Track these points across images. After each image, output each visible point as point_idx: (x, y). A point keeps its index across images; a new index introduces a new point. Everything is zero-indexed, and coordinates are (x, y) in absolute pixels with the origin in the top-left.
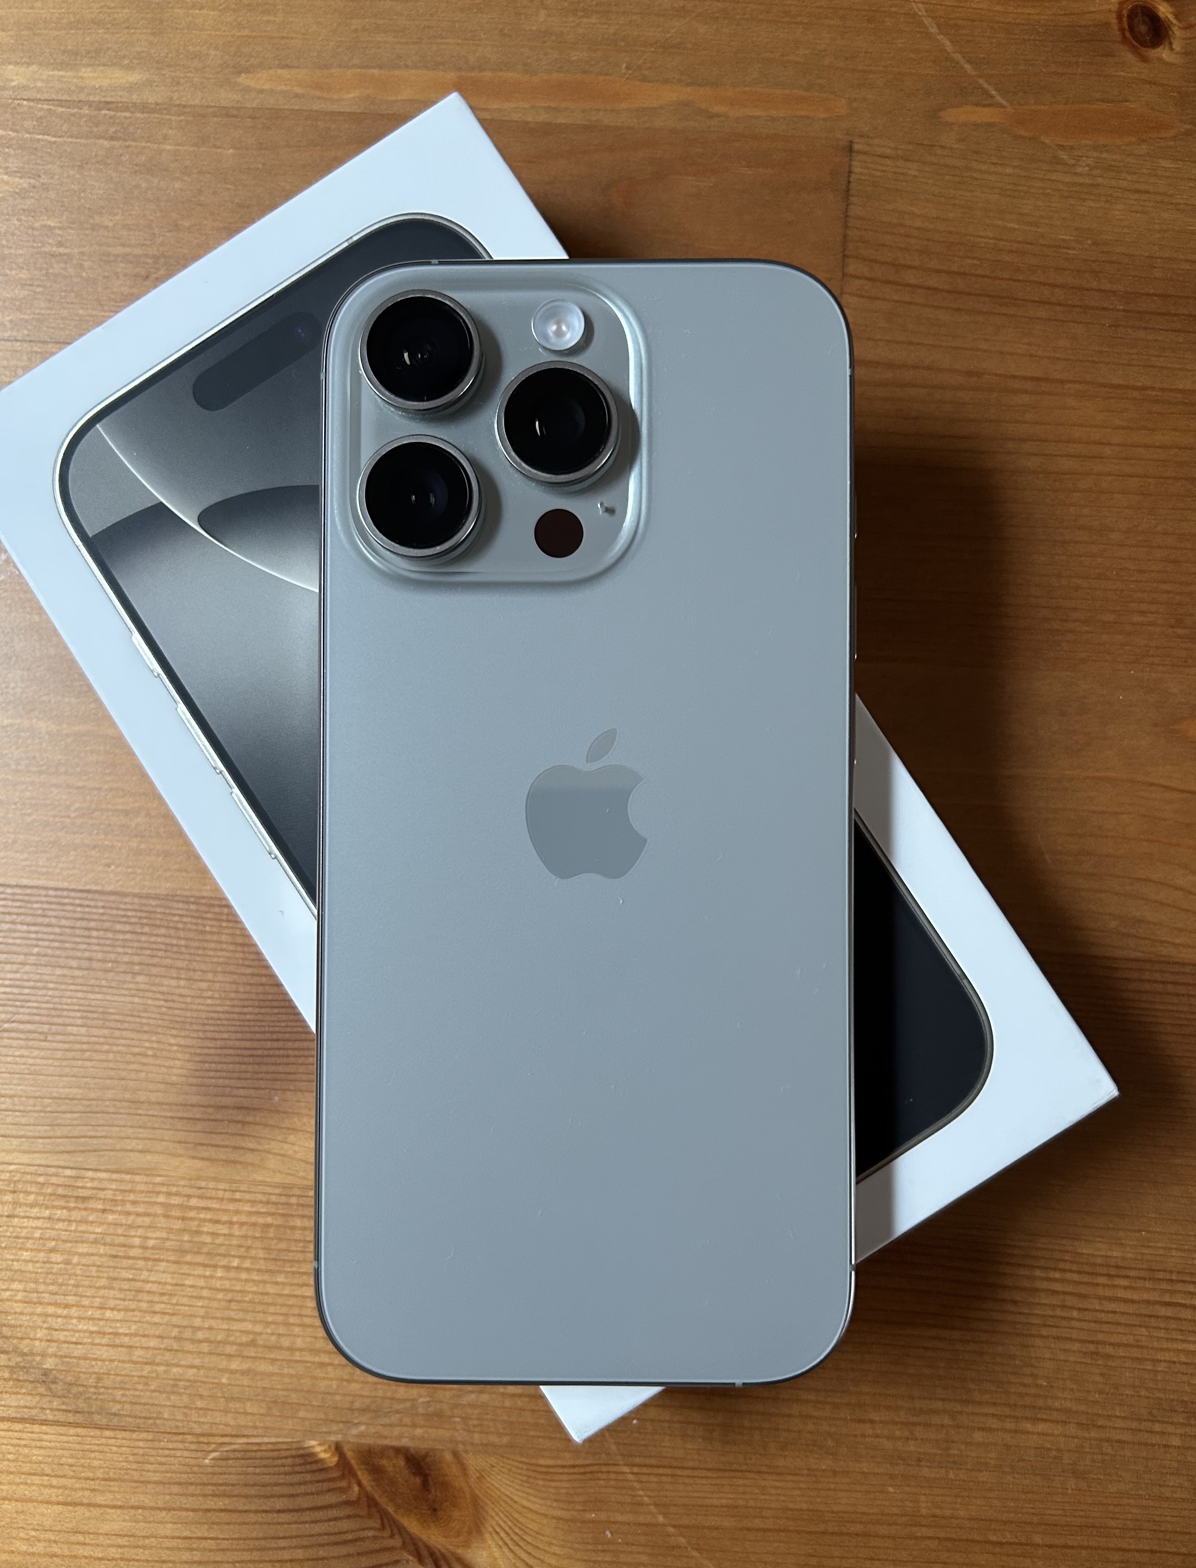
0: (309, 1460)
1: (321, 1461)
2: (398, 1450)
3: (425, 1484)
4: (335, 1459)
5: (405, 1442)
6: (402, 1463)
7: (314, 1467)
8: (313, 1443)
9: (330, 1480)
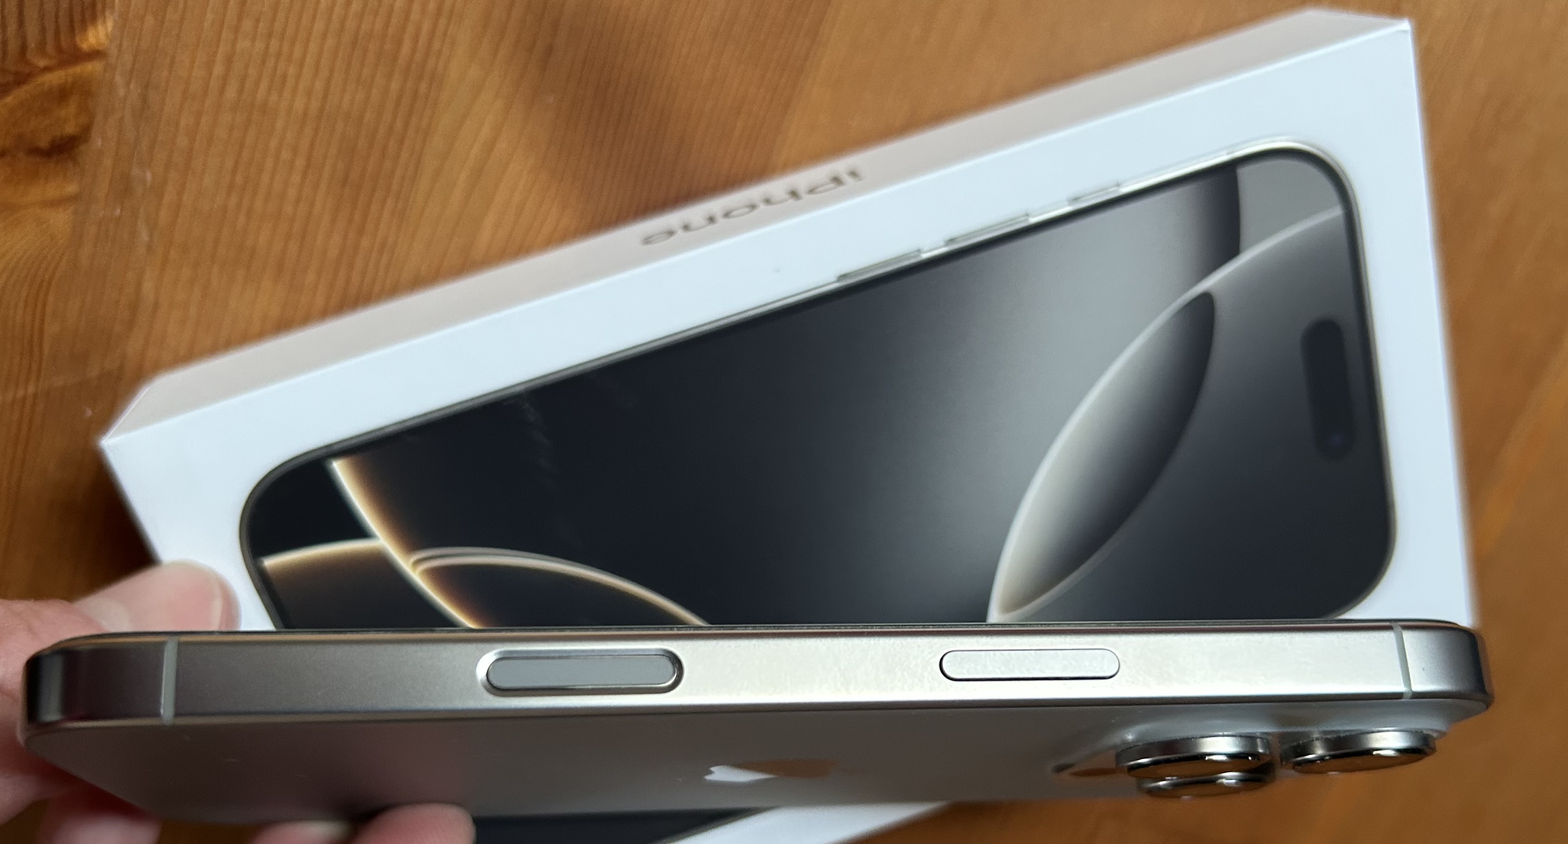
0: (88, 14)
1: (84, 28)
2: (86, 130)
3: (35, 151)
4: (85, 46)
5: (97, 141)
6: (70, 129)
7: (77, 17)
8: (110, 24)
9: (57, 33)
